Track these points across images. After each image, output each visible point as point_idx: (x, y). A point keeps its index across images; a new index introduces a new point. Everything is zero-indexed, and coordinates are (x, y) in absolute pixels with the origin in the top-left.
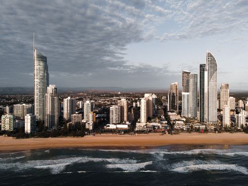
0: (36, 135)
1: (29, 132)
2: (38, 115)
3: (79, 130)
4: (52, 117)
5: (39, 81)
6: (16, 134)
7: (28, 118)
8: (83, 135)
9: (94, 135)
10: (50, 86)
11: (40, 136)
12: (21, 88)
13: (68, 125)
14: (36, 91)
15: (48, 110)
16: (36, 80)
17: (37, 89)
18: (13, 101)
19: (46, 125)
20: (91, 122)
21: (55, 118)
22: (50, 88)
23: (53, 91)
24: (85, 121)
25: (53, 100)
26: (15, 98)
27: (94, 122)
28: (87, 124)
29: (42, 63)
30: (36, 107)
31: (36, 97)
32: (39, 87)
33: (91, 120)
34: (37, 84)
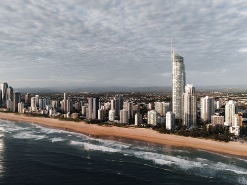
0: (176, 133)
1: (170, 128)
2: (175, 113)
3: (222, 133)
4: (190, 116)
5: (176, 81)
6: (160, 129)
7: (168, 116)
8: (227, 140)
9: (243, 143)
10: (188, 85)
11: (180, 134)
12: (156, 87)
13: (208, 127)
14: (174, 91)
15: (186, 109)
16: (174, 80)
17: (175, 88)
18: (151, 99)
19: (184, 123)
20: (237, 127)
21: (193, 118)
22: (188, 88)
23: (190, 91)
24: (227, 125)
25: (190, 99)
26: (153, 96)
27: (240, 127)
28: (231, 128)
29: (179, 64)
30: (174, 106)
31: (174, 96)
32: (176, 86)
33: (236, 124)
34: (175, 84)
